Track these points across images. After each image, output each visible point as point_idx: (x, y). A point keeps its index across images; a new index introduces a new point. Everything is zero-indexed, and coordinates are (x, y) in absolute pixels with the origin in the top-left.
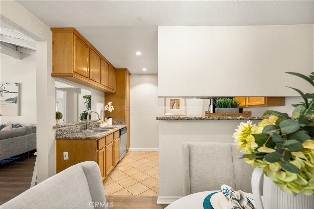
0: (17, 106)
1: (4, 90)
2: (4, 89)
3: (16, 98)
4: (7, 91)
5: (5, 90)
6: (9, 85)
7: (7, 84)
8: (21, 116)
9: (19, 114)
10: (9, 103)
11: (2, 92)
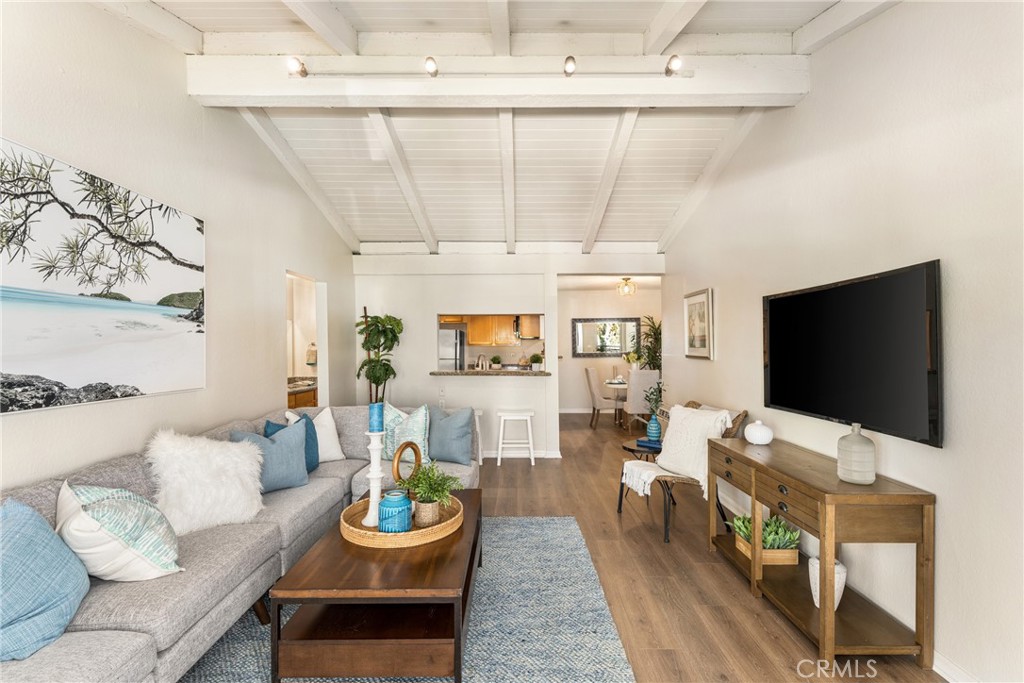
1: (152, 244)
2: (149, 232)
3: (197, 294)
4: (163, 249)
5: (157, 245)
7: (167, 210)
10: (174, 317)
11: (139, 252)
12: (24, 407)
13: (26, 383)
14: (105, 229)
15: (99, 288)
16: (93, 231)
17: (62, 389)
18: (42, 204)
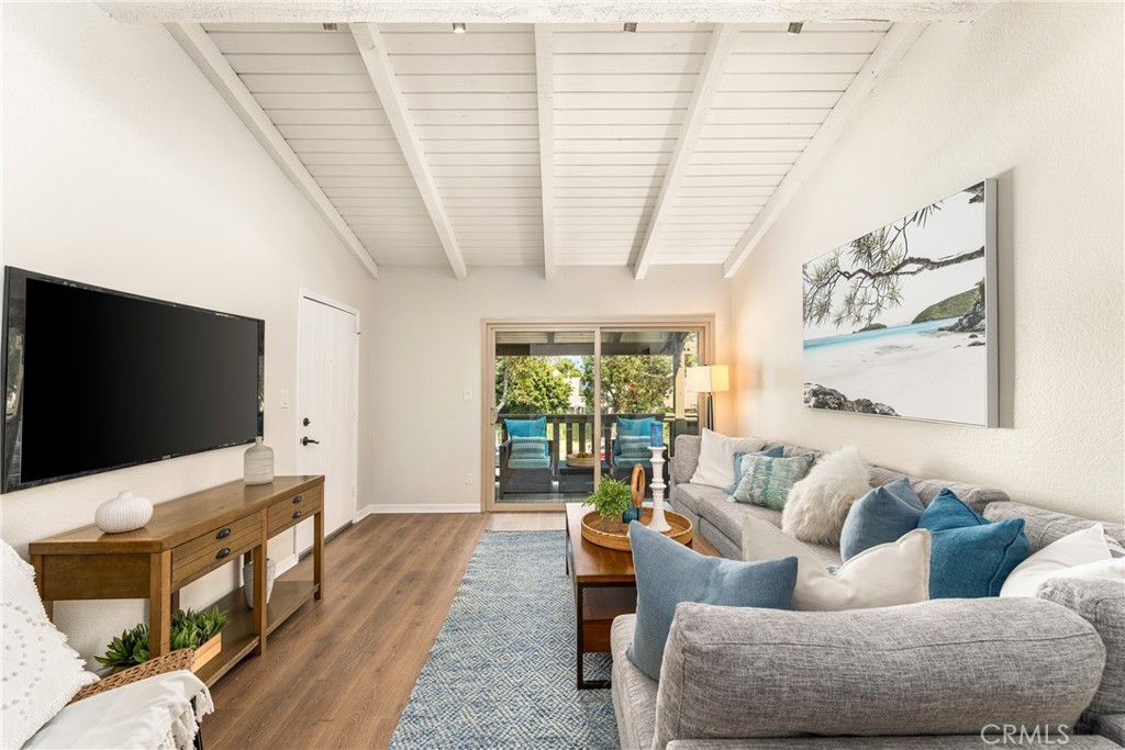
0: (982, 350)
1: (905, 262)
2: (904, 251)
3: (972, 292)
4: (919, 261)
5: (912, 260)
6: (933, 218)
7: (919, 216)
8: (1011, 425)
9: (1001, 413)
11: (894, 278)
14: (867, 274)
15: (864, 324)
16: (860, 280)
17: (845, 400)
18: (835, 282)
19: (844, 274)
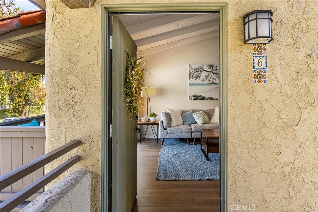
12: (199, 99)
13: (200, 96)
14: (212, 72)
15: (211, 82)
16: (210, 73)
17: (205, 97)
18: (202, 72)
19: (205, 71)
